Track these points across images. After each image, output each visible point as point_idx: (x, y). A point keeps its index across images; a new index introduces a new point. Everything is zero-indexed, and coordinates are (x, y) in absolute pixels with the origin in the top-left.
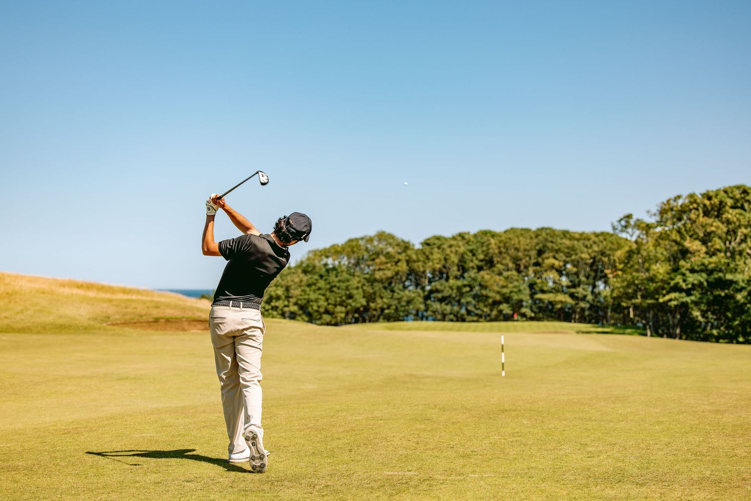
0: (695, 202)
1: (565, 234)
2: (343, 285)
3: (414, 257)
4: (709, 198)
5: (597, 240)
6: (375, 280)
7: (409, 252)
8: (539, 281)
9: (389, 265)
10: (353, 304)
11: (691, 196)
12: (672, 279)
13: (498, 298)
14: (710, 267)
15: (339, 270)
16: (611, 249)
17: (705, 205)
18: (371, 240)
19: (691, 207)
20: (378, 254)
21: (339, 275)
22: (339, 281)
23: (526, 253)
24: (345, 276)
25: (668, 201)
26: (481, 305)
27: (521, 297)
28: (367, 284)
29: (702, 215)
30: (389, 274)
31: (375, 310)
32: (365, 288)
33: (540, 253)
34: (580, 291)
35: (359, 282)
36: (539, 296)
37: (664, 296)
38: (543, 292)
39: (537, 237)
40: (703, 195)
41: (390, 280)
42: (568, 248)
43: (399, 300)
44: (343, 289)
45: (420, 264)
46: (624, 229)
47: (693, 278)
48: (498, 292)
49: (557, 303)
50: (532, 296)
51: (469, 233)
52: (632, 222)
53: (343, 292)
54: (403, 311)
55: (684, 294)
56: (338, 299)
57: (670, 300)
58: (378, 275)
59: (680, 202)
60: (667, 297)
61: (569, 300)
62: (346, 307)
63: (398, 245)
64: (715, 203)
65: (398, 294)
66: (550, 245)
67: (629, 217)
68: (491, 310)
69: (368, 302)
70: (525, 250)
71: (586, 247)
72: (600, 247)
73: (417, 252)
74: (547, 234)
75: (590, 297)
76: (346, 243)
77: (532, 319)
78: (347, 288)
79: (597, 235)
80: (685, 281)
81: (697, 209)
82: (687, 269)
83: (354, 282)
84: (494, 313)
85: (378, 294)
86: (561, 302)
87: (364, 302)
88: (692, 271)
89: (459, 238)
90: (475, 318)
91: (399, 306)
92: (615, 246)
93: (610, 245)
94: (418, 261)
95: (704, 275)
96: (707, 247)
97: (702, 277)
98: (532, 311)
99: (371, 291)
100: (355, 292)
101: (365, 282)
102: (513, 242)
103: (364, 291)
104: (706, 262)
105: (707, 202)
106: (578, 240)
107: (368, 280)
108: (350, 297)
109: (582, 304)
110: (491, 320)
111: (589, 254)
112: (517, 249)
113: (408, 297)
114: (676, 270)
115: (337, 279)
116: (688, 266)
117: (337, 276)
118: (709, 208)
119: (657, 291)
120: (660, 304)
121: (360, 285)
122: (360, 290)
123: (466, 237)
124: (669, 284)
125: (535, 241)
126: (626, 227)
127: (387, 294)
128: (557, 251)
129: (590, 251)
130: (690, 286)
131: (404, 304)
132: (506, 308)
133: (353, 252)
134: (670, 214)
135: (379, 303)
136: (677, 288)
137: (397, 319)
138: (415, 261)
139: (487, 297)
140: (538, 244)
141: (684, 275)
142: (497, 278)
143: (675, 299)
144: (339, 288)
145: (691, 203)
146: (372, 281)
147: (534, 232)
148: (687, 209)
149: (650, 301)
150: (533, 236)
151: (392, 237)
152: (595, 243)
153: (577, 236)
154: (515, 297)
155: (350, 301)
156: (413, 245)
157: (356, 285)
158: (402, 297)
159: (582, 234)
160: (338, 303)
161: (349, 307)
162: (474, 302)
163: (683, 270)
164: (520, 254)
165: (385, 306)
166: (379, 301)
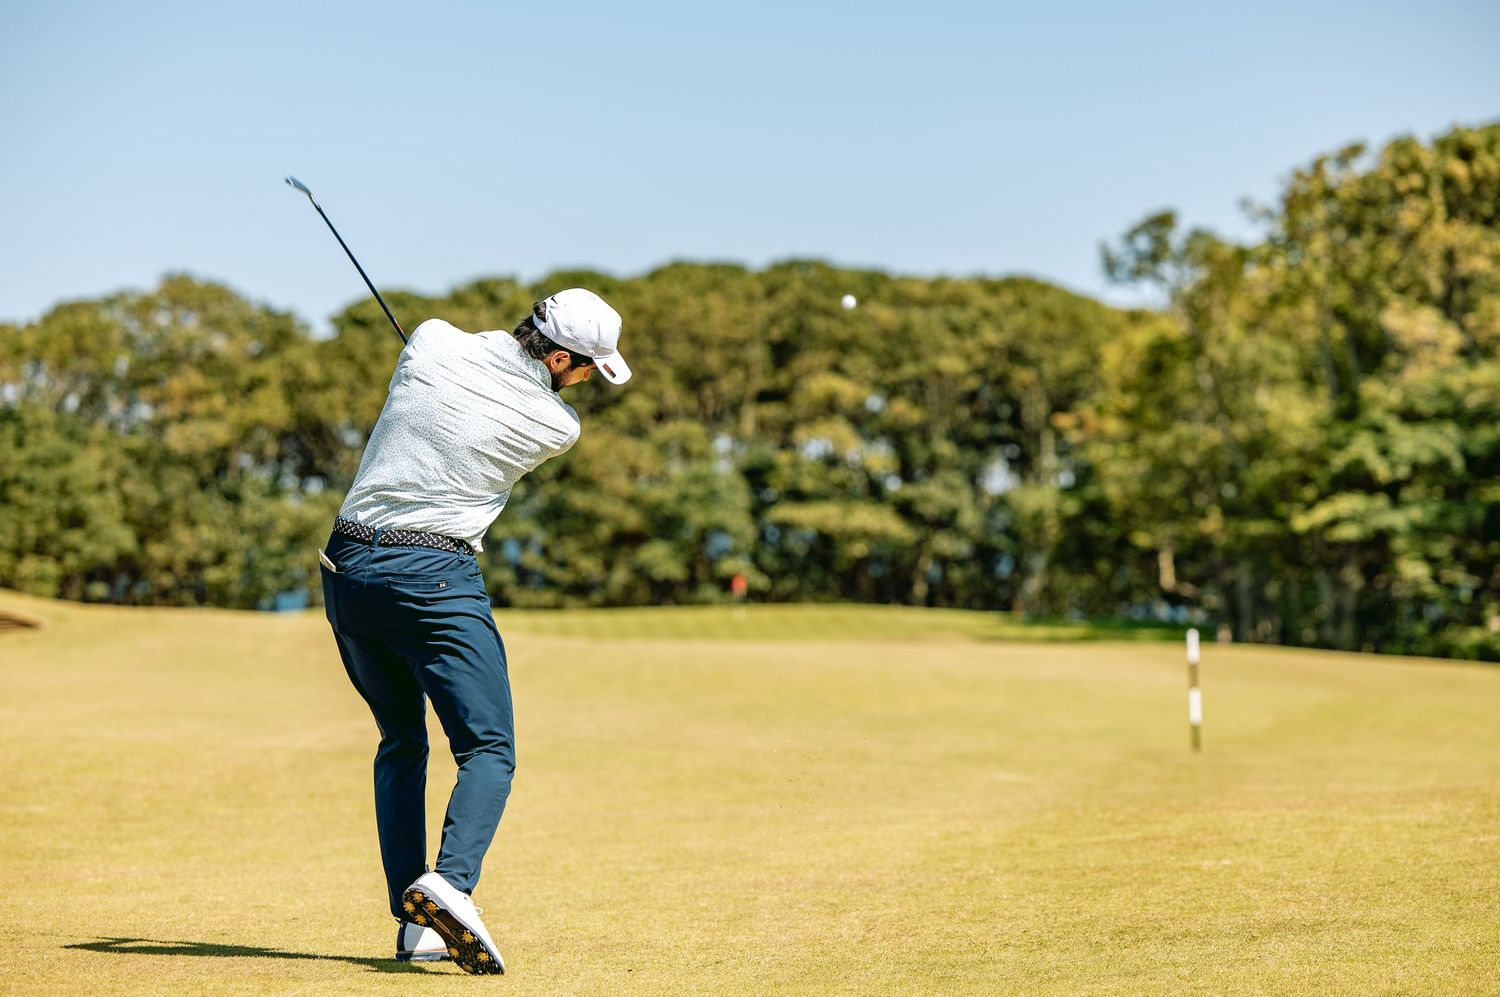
0: (1415, 166)
1: (872, 283)
2: (48, 478)
3: (313, 371)
4: (1466, 154)
5: (991, 303)
6: (168, 458)
7: (293, 353)
8: (783, 458)
9: (218, 401)
10: (89, 549)
11: (1402, 146)
12: (1339, 447)
13: (632, 520)
14: (1473, 401)
15: (28, 419)
16: (1049, 340)
17: (1449, 182)
18: (145, 306)
19: (1402, 185)
20: (172, 360)
21: (30, 438)
22: (32, 462)
23: (731, 353)
24: (51, 441)
25: (1318, 166)
26: (570, 548)
27: (720, 515)
28: (134, 471)
29: (1440, 211)
30: (220, 433)
31: (168, 568)
32: (129, 487)
33: (782, 353)
34: (935, 494)
35: (105, 465)
36: (785, 512)
37: (1310, 506)
38: (797, 496)
39: (771, 293)
40: (1441, 145)
41: (221, 460)
42: (886, 335)
43: (261, 532)
44: (46, 493)
45: (337, 395)
46: (1148, 265)
47: (1413, 444)
48: (632, 501)
49: (851, 537)
50: (757, 511)
51: (511, 282)
52: (1177, 238)
53: (49, 504)
54: (277, 574)
55: (1381, 501)
56: (31, 532)
57: (1334, 523)
58: (177, 439)
59: (1361, 166)
60: (1322, 513)
61: (896, 528)
62: (59, 559)
63: (247, 324)
64: (1486, 171)
65: (256, 508)
66: (819, 323)
67: (1163, 222)
68: (608, 566)
69: (142, 540)
70: (726, 343)
71: (955, 330)
72: (1007, 328)
73: (323, 351)
74: (811, 284)
75: (969, 518)
76: (47, 320)
77: (755, 597)
78: (63, 489)
79: (992, 287)
80: (1384, 452)
81: (1424, 193)
82: (1391, 411)
83: (87, 465)
84: (620, 576)
85: (178, 507)
86: (865, 535)
87: (126, 539)
88: (1410, 416)
89: (478, 300)
90: (548, 597)
91: (257, 555)
92: (1062, 329)
93: (1040, 327)
94: (327, 385)
95: (1451, 430)
96: (1462, 328)
97: (1443, 441)
98: (760, 568)
99: (153, 498)
100: (92, 502)
101: (128, 463)
102: (682, 314)
103: (126, 500)
104: (1456, 382)
105: (1459, 169)
106: (925, 304)
107: (139, 458)
108: (75, 520)
109: (944, 543)
110: (610, 604)
111: (968, 357)
112: (698, 342)
113: (298, 520)
114: (1350, 412)
115: (19, 456)
116: (1394, 397)
117: (20, 443)
118: (1466, 187)
119: (1285, 490)
120: (1295, 538)
121: (110, 476)
122: (112, 497)
123: (505, 294)
124: (1323, 462)
125: (765, 309)
126: (1155, 257)
127: (212, 506)
128: (845, 347)
129: (970, 344)
130: (1403, 472)
131: (275, 544)
132: (661, 559)
133: (80, 351)
134: (1321, 212)
135: (186, 542)
136: (1357, 480)
137: (251, 601)
138: (317, 388)
139: (590, 519)
140: (774, 320)
141: (1378, 429)
142: (629, 445)
143: (1352, 519)
144: (31, 489)
145: (1402, 172)
146: (153, 461)
147: (760, 276)
148: (1385, 192)
149: (1257, 528)
150: (759, 289)
151: (219, 293)
152: (986, 314)
153: (920, 291)
154: (697, 517)
155: (74, 537)
156: (306, 327)
157: (93, 478)
158: (271, 523)
159: (938, 283)
160: (30, 542)
161: (71, 561)
162: (540, 536)
163: (1376, 415)
164: (713, 360)
165: (207, 556)
166: (182, 534)
